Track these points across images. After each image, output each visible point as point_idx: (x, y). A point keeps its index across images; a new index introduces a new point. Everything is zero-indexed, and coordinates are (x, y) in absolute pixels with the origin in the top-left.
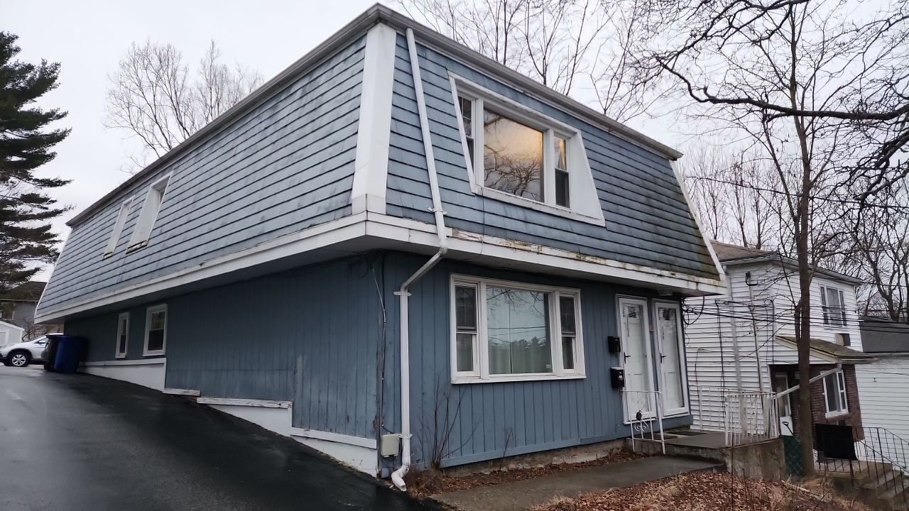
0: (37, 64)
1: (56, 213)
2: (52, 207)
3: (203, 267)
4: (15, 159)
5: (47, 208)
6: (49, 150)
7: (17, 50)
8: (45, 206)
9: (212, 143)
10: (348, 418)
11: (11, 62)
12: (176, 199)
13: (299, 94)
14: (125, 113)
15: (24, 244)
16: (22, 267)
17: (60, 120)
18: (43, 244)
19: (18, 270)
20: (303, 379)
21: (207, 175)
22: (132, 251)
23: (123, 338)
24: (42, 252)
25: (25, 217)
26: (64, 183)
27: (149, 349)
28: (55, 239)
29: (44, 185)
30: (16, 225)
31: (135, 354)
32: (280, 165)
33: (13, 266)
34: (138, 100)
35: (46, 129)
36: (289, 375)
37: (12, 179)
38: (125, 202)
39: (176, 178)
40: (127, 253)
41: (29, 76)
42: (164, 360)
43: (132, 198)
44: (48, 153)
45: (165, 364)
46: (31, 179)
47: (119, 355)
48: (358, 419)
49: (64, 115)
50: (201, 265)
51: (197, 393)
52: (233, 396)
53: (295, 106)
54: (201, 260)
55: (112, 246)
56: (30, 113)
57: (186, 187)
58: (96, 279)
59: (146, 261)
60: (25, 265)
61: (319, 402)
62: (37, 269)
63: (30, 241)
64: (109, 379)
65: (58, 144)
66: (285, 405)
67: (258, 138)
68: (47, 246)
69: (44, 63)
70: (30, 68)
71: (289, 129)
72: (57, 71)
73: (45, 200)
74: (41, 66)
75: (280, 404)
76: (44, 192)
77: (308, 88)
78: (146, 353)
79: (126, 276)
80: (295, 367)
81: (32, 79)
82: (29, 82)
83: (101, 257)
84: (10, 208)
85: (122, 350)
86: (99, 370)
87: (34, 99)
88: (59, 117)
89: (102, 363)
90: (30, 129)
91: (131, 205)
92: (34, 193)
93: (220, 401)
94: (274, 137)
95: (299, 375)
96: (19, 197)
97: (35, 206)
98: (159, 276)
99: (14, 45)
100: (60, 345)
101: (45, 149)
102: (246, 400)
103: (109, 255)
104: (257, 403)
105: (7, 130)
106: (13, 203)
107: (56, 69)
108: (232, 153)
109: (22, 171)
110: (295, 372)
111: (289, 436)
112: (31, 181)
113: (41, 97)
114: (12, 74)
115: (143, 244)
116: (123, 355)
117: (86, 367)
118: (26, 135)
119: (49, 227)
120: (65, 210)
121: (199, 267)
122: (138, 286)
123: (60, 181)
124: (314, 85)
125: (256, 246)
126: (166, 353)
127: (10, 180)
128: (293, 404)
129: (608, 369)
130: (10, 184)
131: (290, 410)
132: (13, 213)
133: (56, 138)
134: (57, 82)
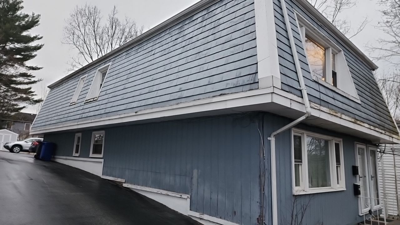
0: (30, 14)
1: (34, 82)
2: (33, 79)
3: (137, 114)
4: (18, 56)
5: (30, 80)
6: (34, 53)
7: (22, 7)
8: (30, 79)
9: (137, 48)
10: (235, 212)
11: (18, 13)
12: (115, 77)
13: (200, 20)
14: (71, 37)
15: (19, 96)
16: (18, 105)
17: (39, 40)
18: (28, 96)
19: (15, 107)
20: (198, 183)
21: (135, 65)
22: (87, 102)
23: (77, 146)
24: (27, 99)
25: (21, 83)
26: (39, 69)
27: (93, 153)
28: (34, 94)
29: (30, 69)
30: (17, 87)
31: (85, 154)
32: (189, 59)
33: (14, 105)
34: (77, 32)
35: (33, 44)
36: (187, 179)
37: (16, 65)
38: (81, 77)
39: (114, 66)
40: (84, 103)
41: (27, 19)
42: (102, 160)
43: (86, 75)
44: (33, 54)
45: (103, 163)
46: (24, 66)
47: (74, 154)
48: (243, 214)
49: (41, 38)
50: (136, 112)
51: (123, 181)
52: (146, 186)
53: (197, 27)
54: (136, 110)
55: (75, 99)
56: (26, 36)
57: (121, 70)
58: (66, 115)
59: (97, 108)
60: (19, 105)
61: (211, 198)
62: (24, 107)
63: (21, 94)
64: (68, 166)
65: (38, 51)
66: (185, 196)
67: (171, 44)
68: (30, 97)
69: (33, 14)
70: (27, 16)
71: (194, 39)
72: (39, 18)
73: (30, 76)
74: (32, 15)
75: (181, 196)
76: (30, 72)
77: (206, 17)
78: (91, 155)
79: (84, 115)
80: (192, 175)
81: (28, 21)
82: (26, 22)
83: (69, 104)
84: (14, 79)
85: (77, 152)
86: (62, 160)
87: (28, 30)
88: (39, 39)
89: (65, 157)
90: (26, 43)
91: (85, 79)
92: (25, 72)
93: (139, 187)
94: (184, 44)
95: (195, 180)
96: (19, 74)
97: (26, 78)
98: (107, 117)
99: (21, 5)
100: (43, 147)
101: (32, 53)
102: (156, 189)
103: (74, 104)
104: (164, 192)
105: (16, 43)
106: (15, 77)
107: (38, 17)
108: (153, 53)
109: (21, 62)
110: (192, 178)
111: (187, 215)
112: (25, 67)
113: (31, 30)
114: (19, 18)
115: (95, 99)
116: (77, 155)
117: (55, 158)
118: (24, 46)
119: (30, 88)
120: (38, 81)
121: (135, 114)
122: (93, 121)
123: (37, 68)
124: (211, 14)
125: (177, 104)
126: (103, 156)
127: (15, 66)
128: (191, 196)
129: (353, 185)
130: (15, 68)
131: (189, 200)
132: (15, 81)
133: (38, 48)
134: (39, 23)
